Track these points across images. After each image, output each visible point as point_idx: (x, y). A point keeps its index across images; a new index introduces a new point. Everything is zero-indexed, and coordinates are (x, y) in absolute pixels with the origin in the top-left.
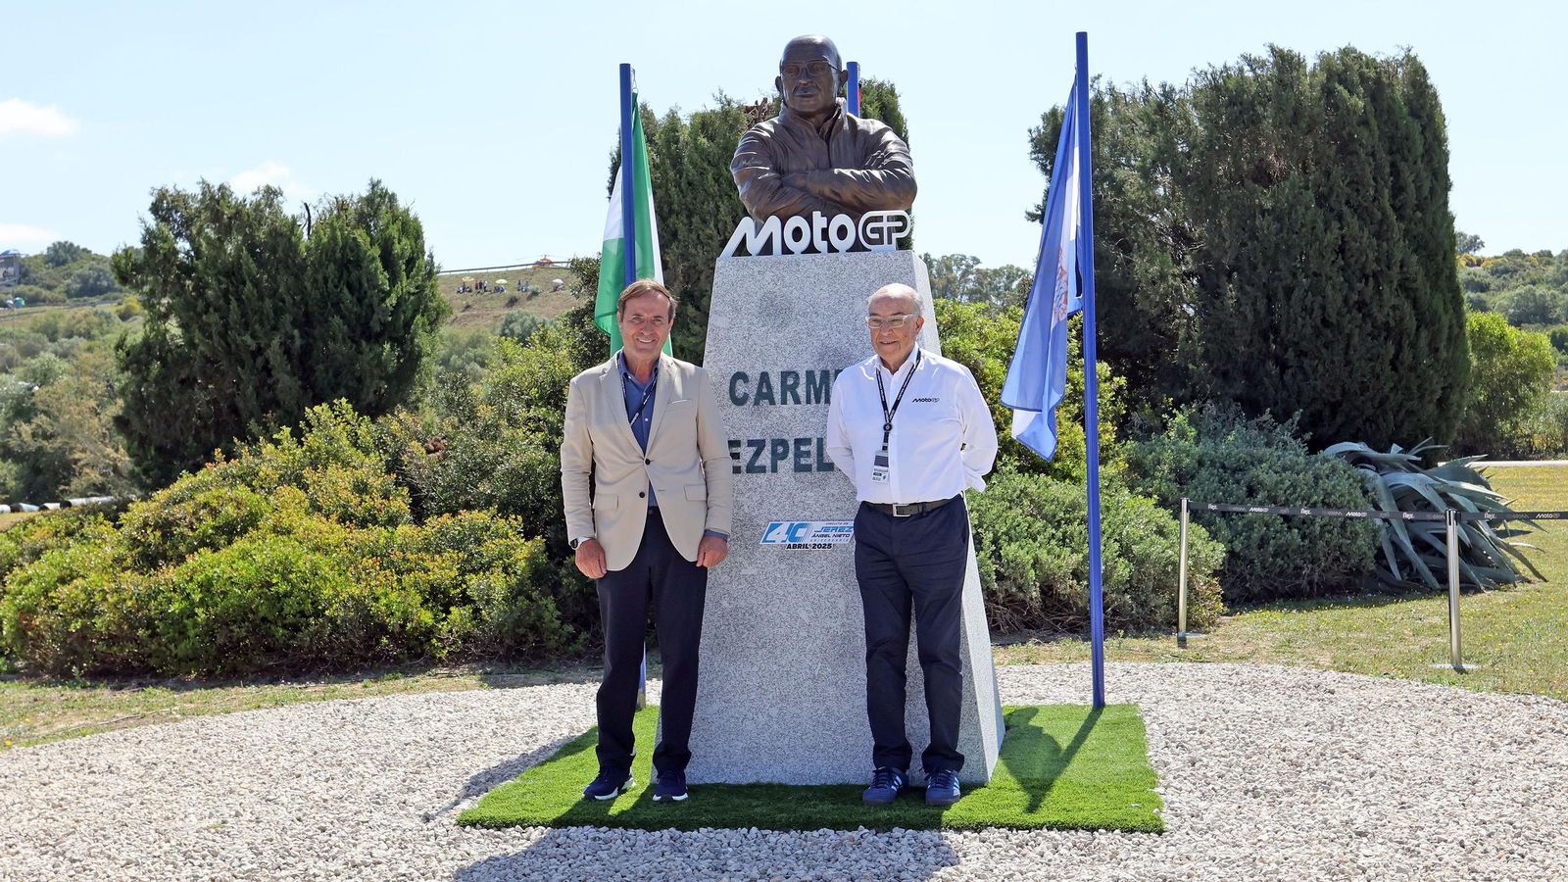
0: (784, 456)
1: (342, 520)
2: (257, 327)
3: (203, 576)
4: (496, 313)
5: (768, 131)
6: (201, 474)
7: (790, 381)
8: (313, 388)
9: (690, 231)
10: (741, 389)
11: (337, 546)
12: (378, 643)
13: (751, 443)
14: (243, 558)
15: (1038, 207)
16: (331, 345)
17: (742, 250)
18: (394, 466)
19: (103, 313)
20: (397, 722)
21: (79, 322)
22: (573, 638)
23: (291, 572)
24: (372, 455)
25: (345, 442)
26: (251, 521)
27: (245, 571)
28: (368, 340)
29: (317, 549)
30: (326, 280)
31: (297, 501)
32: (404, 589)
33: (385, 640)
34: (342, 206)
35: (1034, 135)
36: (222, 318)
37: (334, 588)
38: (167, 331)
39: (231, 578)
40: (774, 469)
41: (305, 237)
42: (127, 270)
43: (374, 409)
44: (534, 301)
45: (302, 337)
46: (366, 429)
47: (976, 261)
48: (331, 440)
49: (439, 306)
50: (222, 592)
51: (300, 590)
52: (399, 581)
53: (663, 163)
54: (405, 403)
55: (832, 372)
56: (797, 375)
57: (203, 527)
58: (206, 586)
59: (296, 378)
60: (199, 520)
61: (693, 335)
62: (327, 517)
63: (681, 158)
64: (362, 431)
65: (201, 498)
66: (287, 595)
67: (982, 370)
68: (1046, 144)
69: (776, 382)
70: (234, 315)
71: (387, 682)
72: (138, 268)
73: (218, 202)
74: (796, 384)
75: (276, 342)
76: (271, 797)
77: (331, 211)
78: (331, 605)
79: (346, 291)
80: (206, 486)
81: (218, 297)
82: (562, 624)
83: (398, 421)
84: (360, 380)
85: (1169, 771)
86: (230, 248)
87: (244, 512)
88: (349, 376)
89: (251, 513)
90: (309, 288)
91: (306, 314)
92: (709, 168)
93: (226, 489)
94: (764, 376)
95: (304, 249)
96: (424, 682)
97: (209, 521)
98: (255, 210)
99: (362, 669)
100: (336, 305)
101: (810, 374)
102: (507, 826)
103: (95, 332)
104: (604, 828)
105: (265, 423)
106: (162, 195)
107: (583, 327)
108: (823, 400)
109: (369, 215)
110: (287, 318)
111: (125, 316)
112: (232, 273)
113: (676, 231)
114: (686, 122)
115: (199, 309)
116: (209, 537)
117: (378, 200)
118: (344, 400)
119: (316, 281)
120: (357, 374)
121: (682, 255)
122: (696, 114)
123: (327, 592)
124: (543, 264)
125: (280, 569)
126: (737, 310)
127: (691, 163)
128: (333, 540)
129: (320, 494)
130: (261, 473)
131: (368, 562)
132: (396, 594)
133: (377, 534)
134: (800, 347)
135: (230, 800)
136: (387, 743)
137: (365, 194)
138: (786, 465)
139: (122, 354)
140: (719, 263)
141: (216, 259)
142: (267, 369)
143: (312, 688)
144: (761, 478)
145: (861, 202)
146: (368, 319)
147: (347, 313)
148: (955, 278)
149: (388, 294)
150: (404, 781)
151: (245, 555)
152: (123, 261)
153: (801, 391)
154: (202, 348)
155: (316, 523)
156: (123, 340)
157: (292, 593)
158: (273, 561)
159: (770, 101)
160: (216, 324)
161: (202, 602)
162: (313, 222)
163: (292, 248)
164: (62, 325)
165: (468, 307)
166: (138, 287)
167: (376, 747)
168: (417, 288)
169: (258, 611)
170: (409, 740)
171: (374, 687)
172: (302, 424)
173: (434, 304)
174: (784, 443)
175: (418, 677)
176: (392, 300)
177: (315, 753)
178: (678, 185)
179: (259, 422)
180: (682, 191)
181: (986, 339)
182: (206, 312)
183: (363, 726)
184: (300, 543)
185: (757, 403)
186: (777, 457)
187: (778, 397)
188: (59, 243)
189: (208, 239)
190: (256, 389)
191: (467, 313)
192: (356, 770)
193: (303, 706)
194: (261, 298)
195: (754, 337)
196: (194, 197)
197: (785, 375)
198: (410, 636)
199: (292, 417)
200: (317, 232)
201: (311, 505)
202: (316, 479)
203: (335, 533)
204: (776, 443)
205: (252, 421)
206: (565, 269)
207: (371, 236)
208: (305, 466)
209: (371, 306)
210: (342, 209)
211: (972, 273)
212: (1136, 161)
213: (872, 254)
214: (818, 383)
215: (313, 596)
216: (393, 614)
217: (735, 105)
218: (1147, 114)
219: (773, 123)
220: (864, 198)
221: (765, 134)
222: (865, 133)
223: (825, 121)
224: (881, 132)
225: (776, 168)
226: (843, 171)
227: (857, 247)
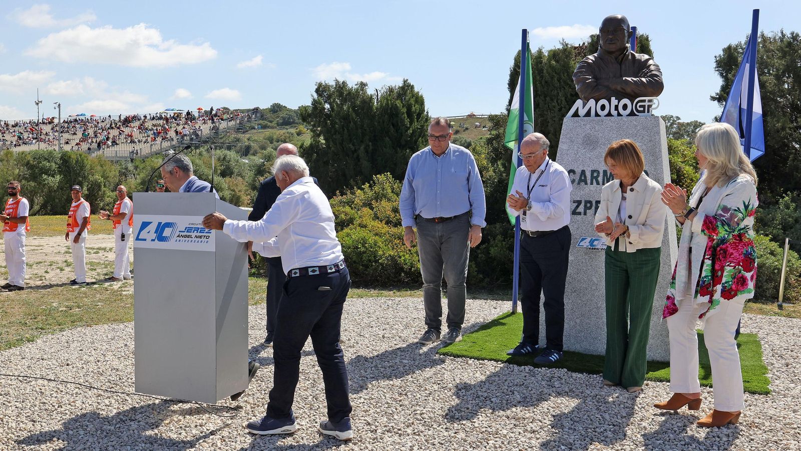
0: (590, 208)
1: (387, 223)
2: (355, 141)
5: (592, 60)
7: (595, 175)
8: (376, 167)
9: (545, 104)
11: (385, 234)
12: (400, 275)
14: (347, 236)
15: (717, 94)
16: (384, 149)
17: (576, 115)
19: (290, 133)
20: (410, 309)
21: (281, 136)
22: (482, 281)
23: (366, 243)
25: (389, 190)
26: (351, 221)
27: (348, 242)
29: (376, 234)
30: (383, 122)
31: (369, 214)
32: (411, 254)
33: (403, 275)
34: (391, 90)
35: (718, 59)
36: (341, 137)
37: (383, 251)
38: (320, 141)
40: (585, 214)
41: (376, 103)
42: (305, 115)
44: (466, 132)
45: (372, 145)
47: (678, 118)
48: (383, 189)
51: (369, 251)
56: (599, 172)
59: (370, 163)
63: (543, 70)
64: (396, 186)
66: (364, 252)
67: (683, 172)
68: (724, 63)
69: (588, 175)
70: (346, 136)
71: (403, 292)
72: (309, 115)
73: (342, 88)
74: (598, 176)
75: (362, 148)
76: (362, 334)
77: (387, 92)
78: (382, 258)
79: (391, 127)
81: (340, 128)
82: (478, 274)
84: (395, 165)
85: (774, 367)
86: (345, 108)
87: (348, 217)
88: (391, 162)
89: (351, 218)
90: (376, 125)
91: (375, 136)
92: (555, 75)
93: (342, 208)
94: (583, 172)
95: (375, 109)
96: (418, 293)
98: (356, 92)
99: (393, 285)
100: (387, 133)
101: (604, 171)
102: (458, 357)
103: (287, 140)
104: (499, 362)
105: (357, 181)
106: (320, 85)
107: (493, 144)
109: (402, 94)
110: (367, 137)
111: (299, 134)
112: (346, 118)
114: (546, 55)
115: (332, 133)
117: (407, 87)
118: (389, 173)
119: (379, 122)
120: (395, 162)
122: (551, 50)
123: (380, 253)
124: (471, 116)
125: (362, 242)
126: (572, 142)
128: (383, 231)
129: (378, 212)
130: (355, 202)
132: (408, 255)
135: (346, 334)
136: (407, 317)
137: (401, 85)
138: (590, 211)
139: (302, 151)
140: (565, 120)
141: (340, 112)
142: (358, 158)
143: (372, 291)
144: (579, 217)
145: (635, 93)
146: (400, 139)
147: (391, 136)
149: (409, 128)
150: (414, 334)
151: (348, 235)
152: (304, 112)
153: (600, 179)
154: (332, 149)
155: (376, 223)
156: (303, 144)
157: (366, 251)
158: (359, 238)
159: (586, 44)
160: (339, 139)
162: (379, 97)
163: (370, 108)
164: (275, 137)
166: (309, 123)
167: (402, 319)
168: (421, 126)
170: (415, 317)
171: (398, 293)
172: (371, 182)
174: (590, 202)
175: (415, 291)
176: (410, 131)
177: (378, 318)
178: (541, 83)
179: (354, 180)
180: (542, 85)
181: (686, 157)
182: (335, 134)
183: (397, 309)
184: (370, 231)
185: (579, 183)
186: (586, 208)
187: (589, 181)
188: (275, 104)
189: (337, 103)
190: (354, 167)
192: (395, 327)
193: (371, 299)
194: (357, 129)
195: (579, 154)
196: (332, 86)
197: (593, 172)
198: (413, 273)
199: (368, 179)
200: (381, 101)
201: (375, 216)
202: (377, 205)
203: (384, 228)
204: (586, 202)
205: (352, 180)
206: (481, 118)
207: (403, 103)
208: (373, 199)
209: (402, 133)
210: (391, 92)
211: (676, 124)
212: (773, 71)
213: (639, 117)
214: (608, 176)
215: (375, 254)
216: (406, 264)
217: (570, 46)
218: (782, 48)
219: (594, 56)
220: (637, 91)
221: (590, 61)
222: (640, 60)
223: (620, 55)
224: (647, 60)
225: (595, 77)
226: (627, 78)
227: (632, 114)
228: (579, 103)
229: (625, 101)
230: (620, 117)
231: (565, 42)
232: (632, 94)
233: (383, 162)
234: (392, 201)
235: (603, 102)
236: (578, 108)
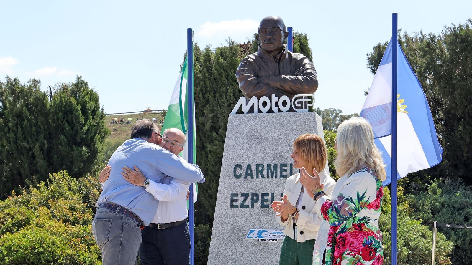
0: (257, 201)
1: (66, 221)
2: (29, 139)
3: (7, 244)
4: (127, 132)
6: (7, 201)
7: (260, 168)
8: (52, 165)
10: (239, 171)
11: (63, 233)
13: (242, 195)
14: (24, 237)
16: (60, 147)
17: (240, 111)
18: (86, 199)
23: (44, 243)
24: (77, 194)
25: (66, 189)
26: (27, 221)
27: (24, 242)
28: (75, 145)
29: (54, 234)
30: (58, 119)
31: (46, 213)
32: (90, 252)
34: (65, 87)
35: (369, 57)
36: (15, 135)
37: (61, 251)
39: (19, 245)
40: (253, 206)
41: (49, 101)
43: (77, 175)
45: (47, 143)
46: (74, 183)
48: (60, 187)
49: (105, 131)
50: (15, 251)
51: (48, 251)
52: (89, 248)
53: (203, 70)
54: (90, 172)
55: (279, 165)
56: (263, 166)
57: (8, 224)
58: (9, 248)
59: (46, 161)
60: (6, 221)
61: (216, 145)
62: (59, 220)
63: (212, 67)
64: (72, 184)
65: (7, 211)
66: (42, 253)
69: (254, 169)
70: (20, 134)
73: (14, 86)
74: (263, 170)
75: (37, 145)
77: (60, 90)
78: (60, 258)
79: (66, 124)
80: (8, 206)
81: (13, 126)
83: (88, 180)
84: (72, 162)
86: (18, 105)
87: (24, 218)
88: (67, 160)
89: (27, 218)
90: (51, 123)
91: (50, 134)
92: (223, 72)
93: (17, 208)
94: (249, 166)
95: (49, 106)
97: (10, 221)
98: (29, 89)
100: (62, 130)
101: (269, 166)
105: (33, 180)
108: (274, 177)
109: (76, 92)
110: (42, 135)
112: (20, 116)
113: (209, 99)
114: (214, 52)
115: (6, 131)
116: (10, 228)
117: (81, 84)
118: (65, 171)
119: (54, 120)
120: (71, 160)
121: (210, 110)
122: (218, 48)
123: (59, 252)
124: (148, 112)
125: (39, 242)
126: (237, 137)
127: (216, 70)
128: (61, 230)
129: (55, 211)
130: (31, 202)
131: (75, 240)
132: (87, 254)
133: (79, 228)
134: (265, 154)
137: (75, 82)
138: (258, 205)
140: (230, 116)
141: (13, 110)
142: (33, 157)
144: (247, 210)
145: (293, 90)
146: (76, 136)
147: (66, 134)
148: (331, 119)
149: (84, 125)
151: (25, 236)
153: (265, 173)
154: (6, 147)
155: (54, 223)
157: (44, 252)
158: (36, 239)
159: (251, 42)
160: (13, 137)
161: (7, 255)
162: (53, 94)
163: (44, 105)
165: (115, 130)
168: (96, 123)
169: (30, 259)
172: (48, 180)
173: (103, 130)
174: (257, 195)
176: (85, 128)
178: (210, 80)
179: (30, 180)
180: (211, 82)
182: (9, 132)
184: (47, 231)
185: (245, 178)
186: (253, 201)
187: (255, 175)
190: (29, 165)
191: (115, 132)
194: (31, 127)
195: (245, 149)
197: (258, 166)
199: (44, 178)
200: (54, 99)
201: (52, 215)
202: (54, 204)
203: (62, 227)
204: (254, 195)
205: (27, 179)
206: (157, 114)
207: (77, 100)
208: (49, 198)
209: (77, 130)
210: (65, 89)
211: (338, 117)
212: (417, 68)
213: (297, 113)
214: (272, 169)
215: (53, 254)
216: (85, 262)
217: (235, 44)
218: (422, 47)
219: (255, 55)
220: (295, 88)
221: (251, 60)
222: (296, 59)
223: (278, 54)
224: (303, 59)
225: (256, 75)
226: (286, 76)
227: (291, 110)
228: (242, 100)
229: (284, 98)
230: (280, 113)
231: (231, 41)
232: (290, 91)
233: (60, 159)
234: (69, 199)
235: (264, 99)
236: (241, 105)
